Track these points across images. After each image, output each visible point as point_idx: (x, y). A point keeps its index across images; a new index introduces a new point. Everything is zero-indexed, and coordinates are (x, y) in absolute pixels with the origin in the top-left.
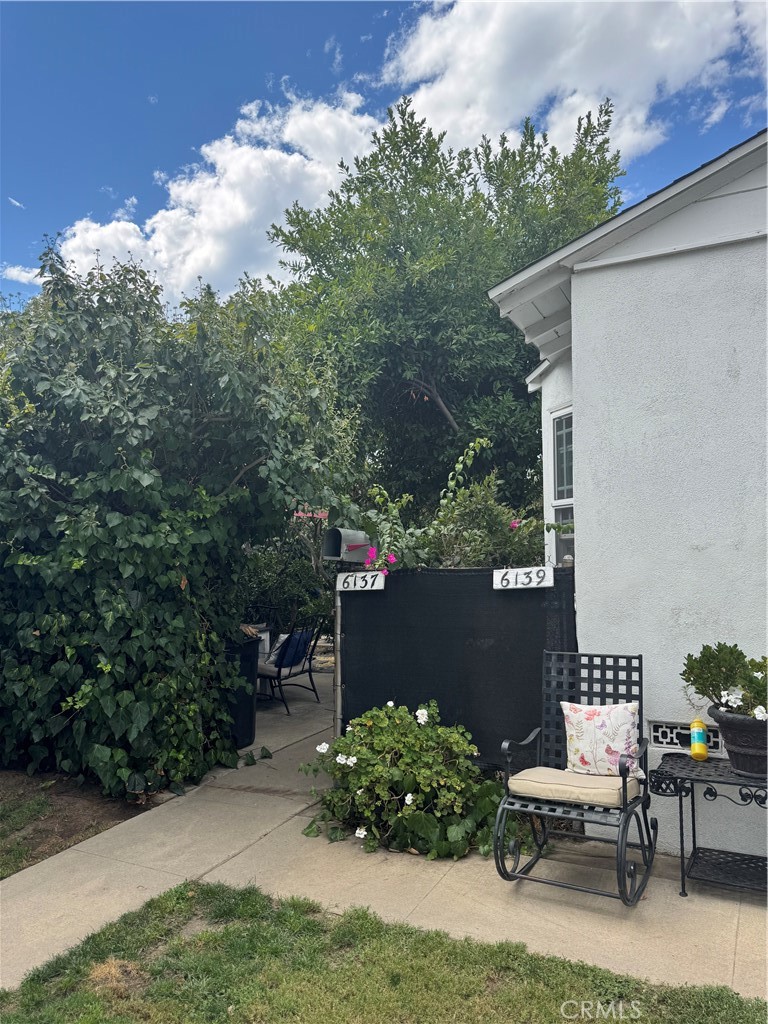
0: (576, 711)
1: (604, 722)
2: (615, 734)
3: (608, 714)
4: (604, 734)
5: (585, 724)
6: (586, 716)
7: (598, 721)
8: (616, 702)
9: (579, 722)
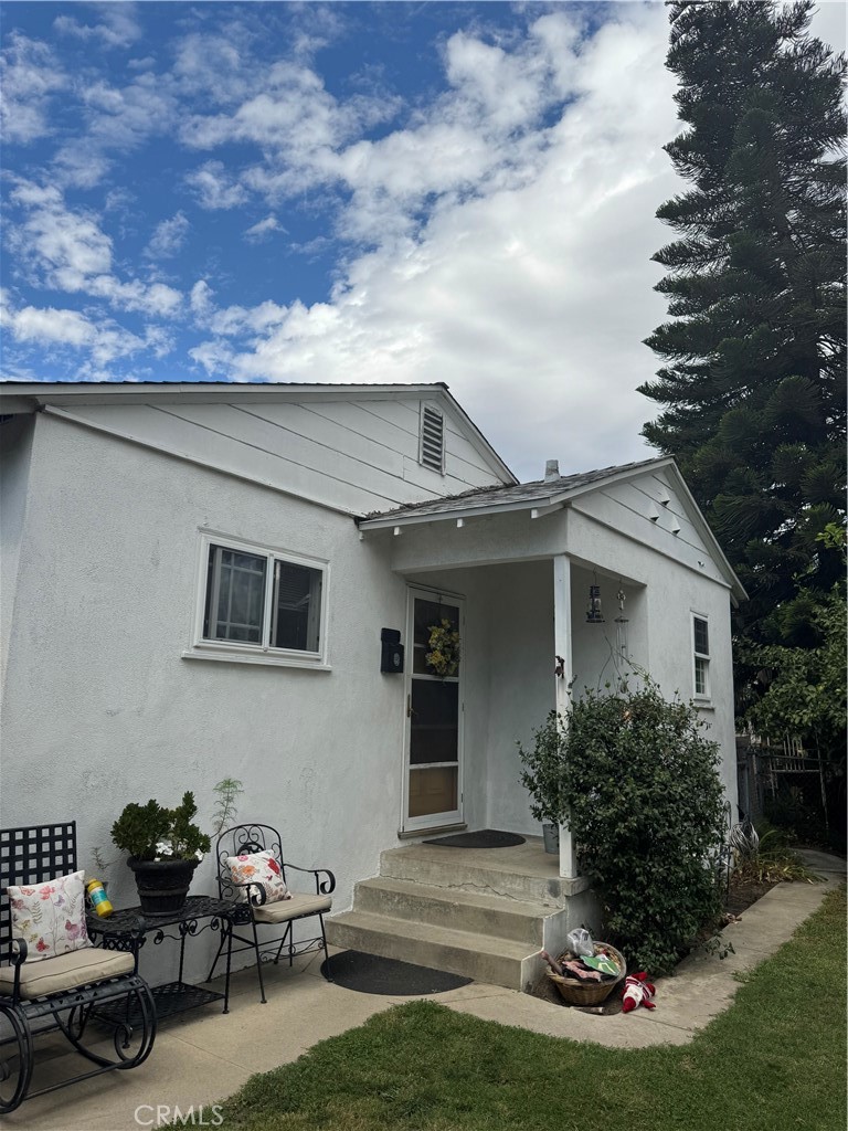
0: (29, 893)
1: (60, 896)
2: (73, 907)
3: (62, 888)
4: (63, 909)
5: (43, 905)
6: (43, 895)
7: (54, 898)
8: (65, 874)
9: (36, 904)
